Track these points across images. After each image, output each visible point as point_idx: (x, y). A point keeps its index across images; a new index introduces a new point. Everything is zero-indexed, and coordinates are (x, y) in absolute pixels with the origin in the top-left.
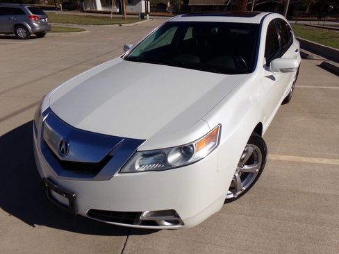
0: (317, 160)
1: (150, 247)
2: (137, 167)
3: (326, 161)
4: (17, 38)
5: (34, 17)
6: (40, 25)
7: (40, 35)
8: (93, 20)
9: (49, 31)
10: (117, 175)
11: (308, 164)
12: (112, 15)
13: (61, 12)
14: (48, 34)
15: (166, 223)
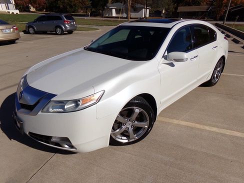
0: (207, 128)
1: (64, 161)
2: (51, 110)
3: (214, 129)
4: (56, 34)
5: (67, 21)
6: (70, 26)
7: (70, 32)
8: (106, 22)
9: (75, 30)
10: (40, 113)
11: (199, 129)
12: (119, 19)
13: (89, 18)
14: (75, 32)
15: (66, 146)
